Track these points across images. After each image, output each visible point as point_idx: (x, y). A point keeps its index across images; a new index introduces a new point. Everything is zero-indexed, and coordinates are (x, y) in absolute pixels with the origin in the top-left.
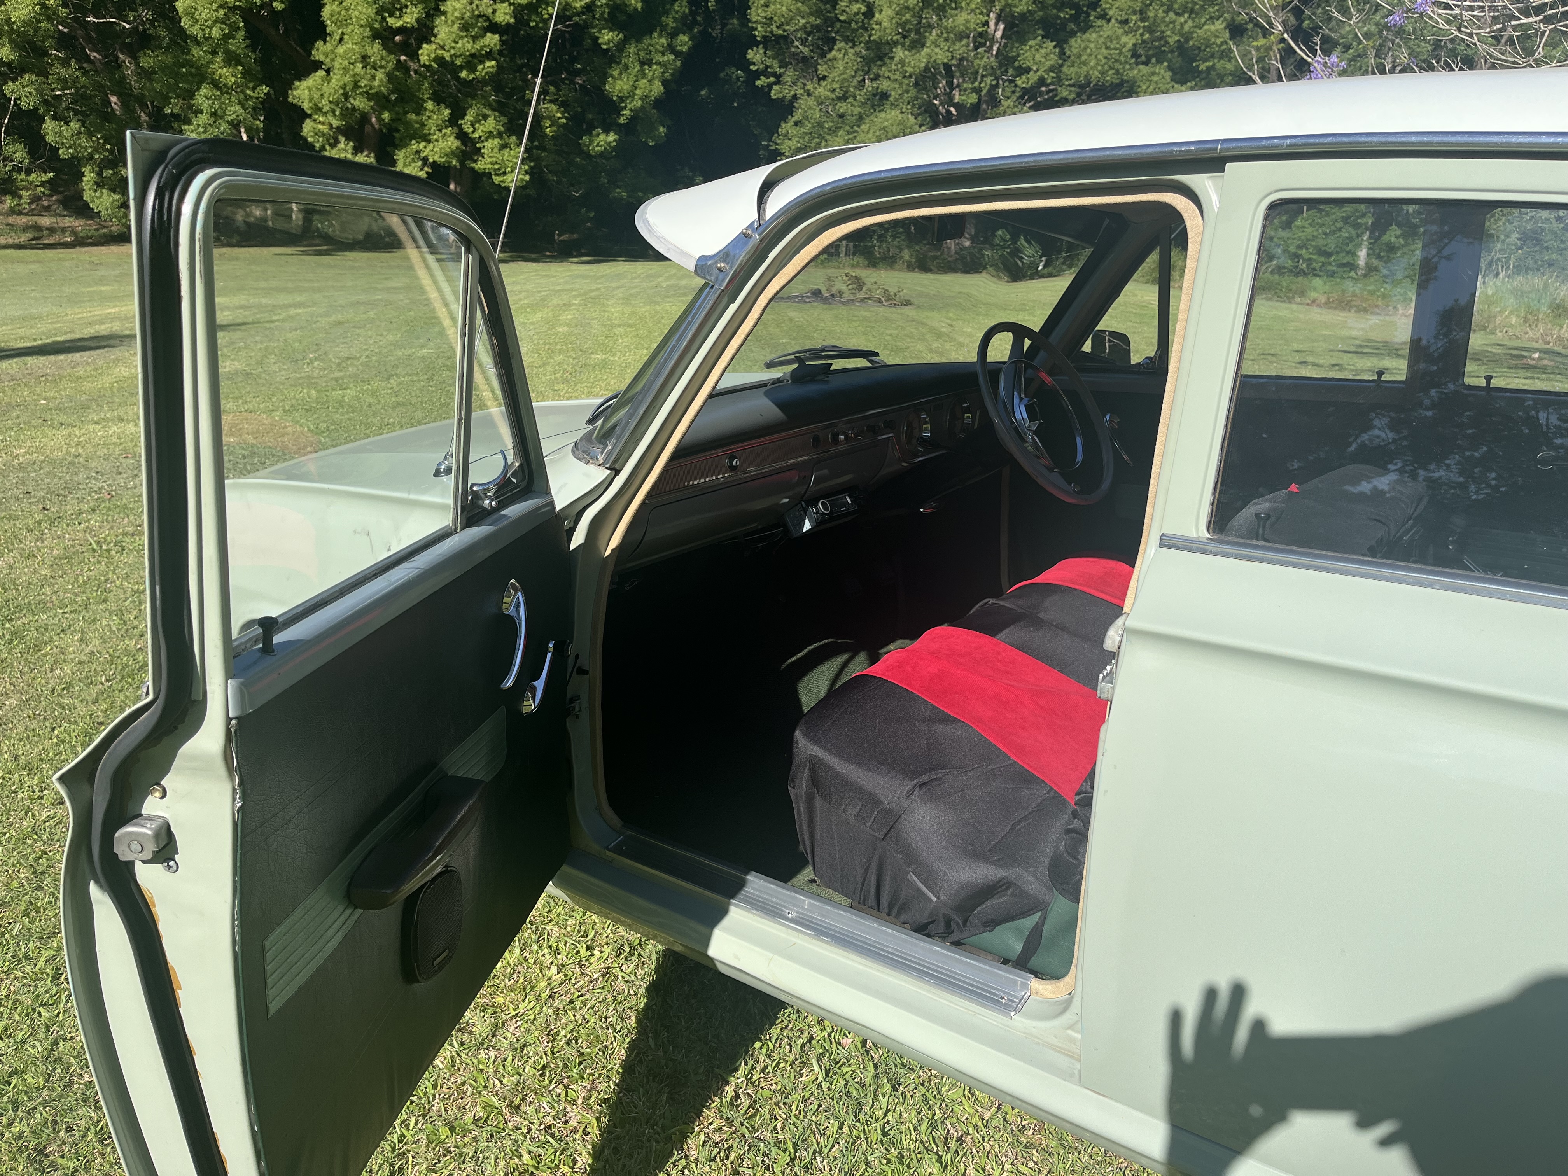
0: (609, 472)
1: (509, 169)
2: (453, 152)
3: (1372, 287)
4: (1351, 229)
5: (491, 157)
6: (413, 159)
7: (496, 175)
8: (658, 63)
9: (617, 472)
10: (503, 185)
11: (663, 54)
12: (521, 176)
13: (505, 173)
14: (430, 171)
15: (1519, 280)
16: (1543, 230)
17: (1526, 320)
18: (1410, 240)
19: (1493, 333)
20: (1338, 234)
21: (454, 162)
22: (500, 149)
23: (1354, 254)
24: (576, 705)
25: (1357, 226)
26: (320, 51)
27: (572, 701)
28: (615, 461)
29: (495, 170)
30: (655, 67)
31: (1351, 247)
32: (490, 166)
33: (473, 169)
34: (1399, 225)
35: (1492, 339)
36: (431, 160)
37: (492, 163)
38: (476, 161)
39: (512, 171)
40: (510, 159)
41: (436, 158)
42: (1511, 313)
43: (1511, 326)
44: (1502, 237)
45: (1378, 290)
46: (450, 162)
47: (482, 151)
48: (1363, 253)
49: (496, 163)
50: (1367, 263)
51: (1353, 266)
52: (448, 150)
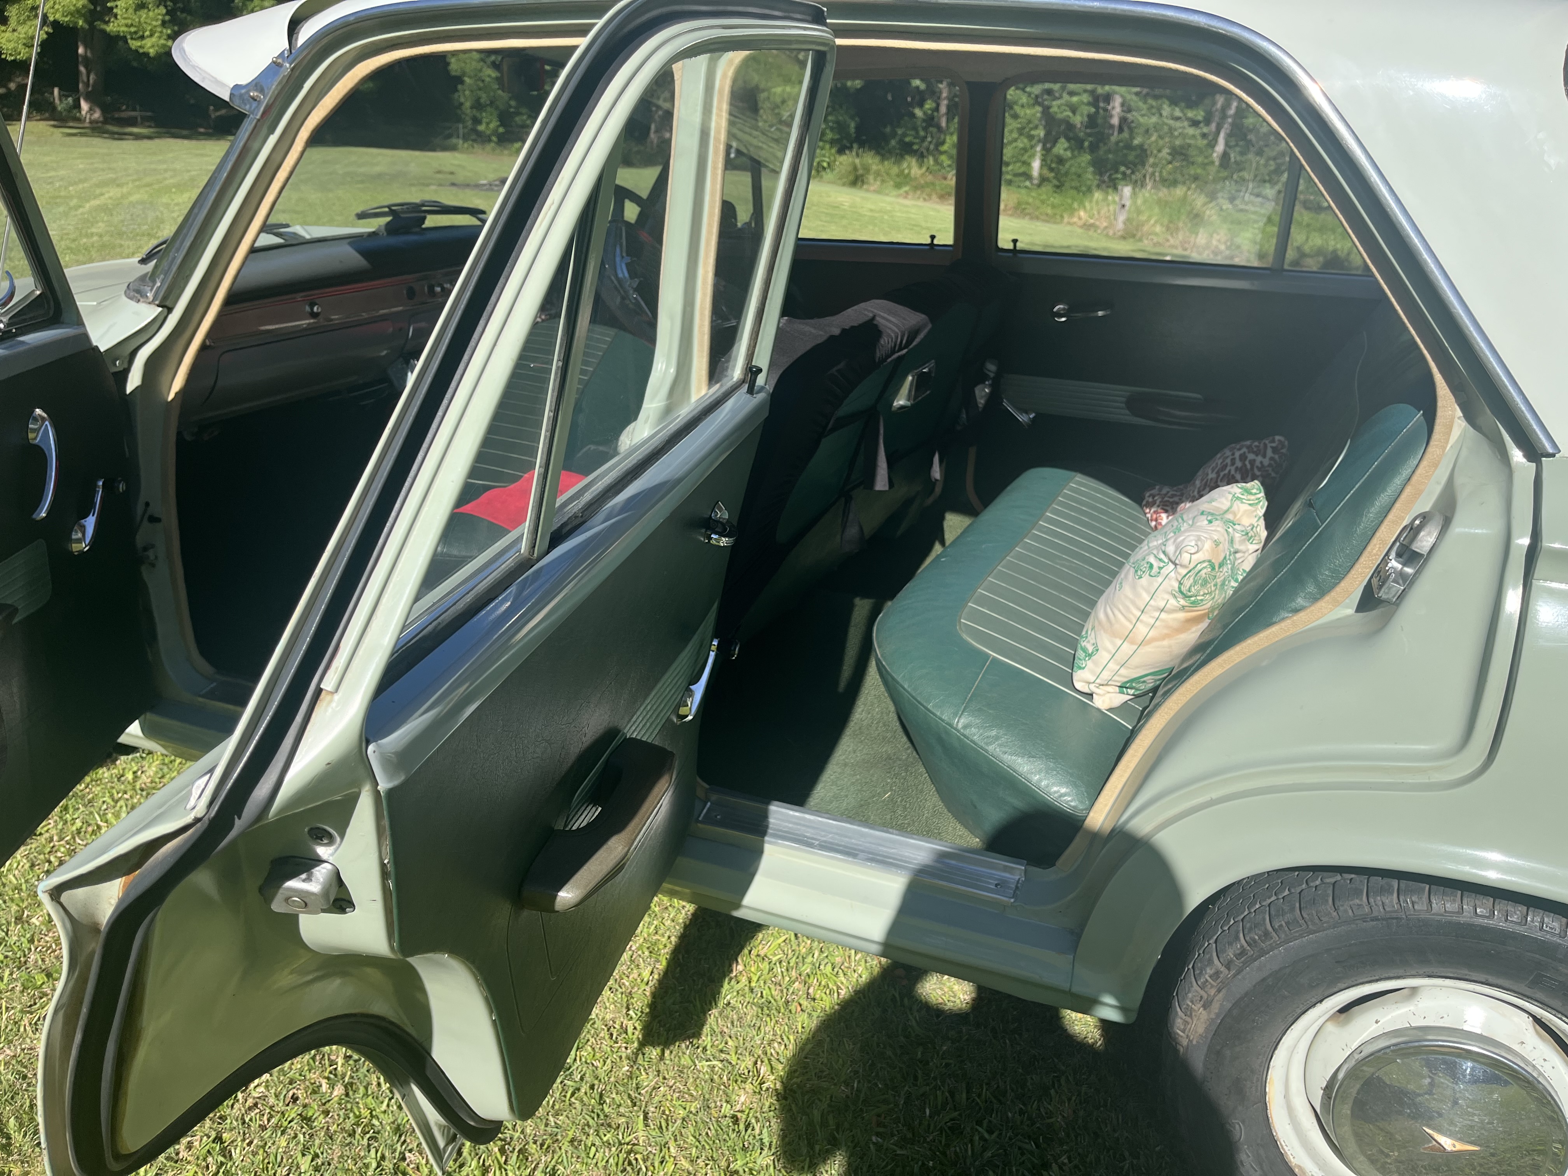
0: (160, 309)
1: (147, 33)
2: (78, 11)
3: (1044, 197)
4: (1026, 140)
5: (125, 18)
6: (29, 17)
7: (132, 39)
9: (170, 310)
10: (141, 51)
12: (162, 42)
13: (142, 37)
14: (51, 31)
15: (1163, 193)
16: (1189, 145)
17: (1168, 228)
18: (1076, 153)
19: (1140, 240)
20: (1014, 144)
21: (81, 23)
22: (136, 10)
23: (1028, 164)
24: (151, 554)
25: (1031, 137)
27: (145, 549)
28: (165, 298)
29: (130, 33)
31: (1025, 157)
32: (125, 29)
33: (104, 32)
34: (1068, 139)
35: (1139, 245)
36: (51, 19)
37: (127, 26)
38: (107, 23)
39: (151, 35)
40: (149, 21)
41: (58, 16)
42: (1156, 222)
43: (1156, 234)
44: (1155, 152)
45: (1049, 200)
46: (77, 23)
47: (115, 10)
48: (1036, 164)
49: (132, 25)
50: (1041, 175)
51: (1027, 176)
52: (72, 8)
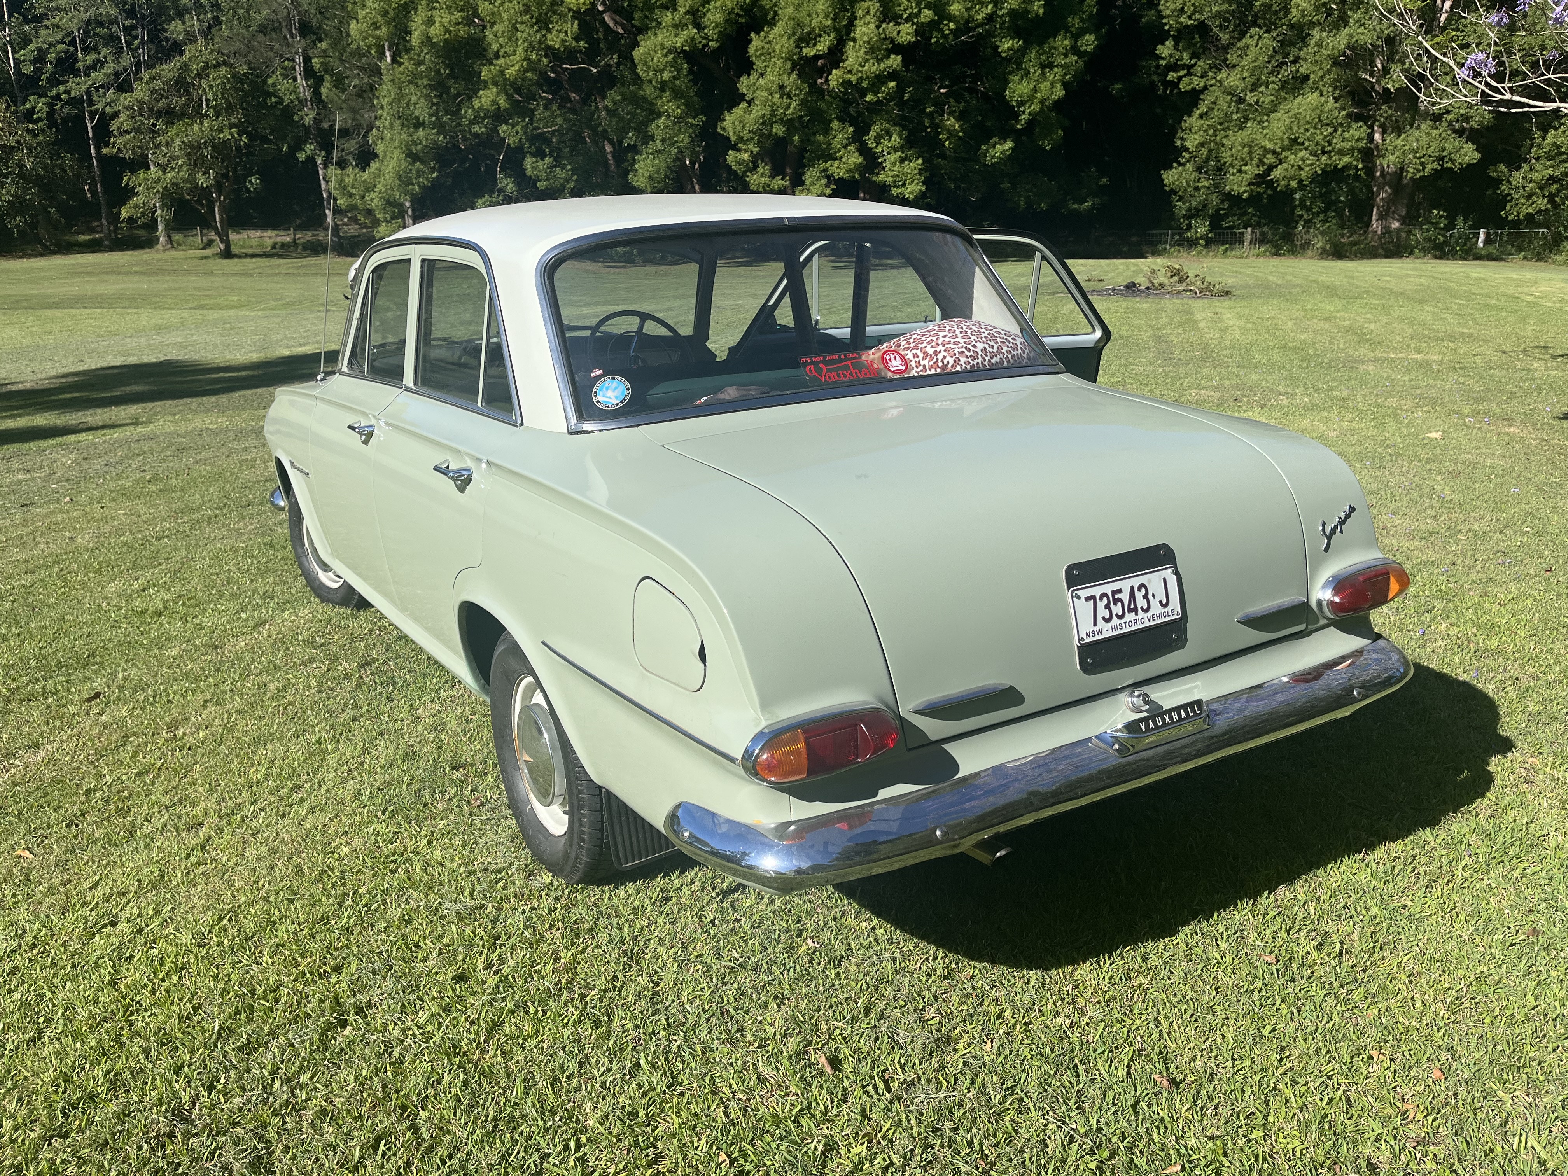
1: (907, 181)
2: (855, 167)
5: (891, 171)
6: (819, 177)
7: (894, 187)
8: (1059, 66)
11: (1066, 56)
12: (917, 187)
13: (903, 185)
14: (835, 187)
21: (857, 176)
22: (901, 162)
26: (744, 84)
29: (893, 182)
30: (1056, 70)
32: (889, 179)
36: (836, 177)
37: (891, 176)
38: (876, 175)
39: (911, 183)
40: (910, 170)
41: (841, 174)
46: (854, 177)
47: (884, 164)
49: (895, 175)
52: (851, 165)
